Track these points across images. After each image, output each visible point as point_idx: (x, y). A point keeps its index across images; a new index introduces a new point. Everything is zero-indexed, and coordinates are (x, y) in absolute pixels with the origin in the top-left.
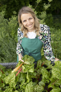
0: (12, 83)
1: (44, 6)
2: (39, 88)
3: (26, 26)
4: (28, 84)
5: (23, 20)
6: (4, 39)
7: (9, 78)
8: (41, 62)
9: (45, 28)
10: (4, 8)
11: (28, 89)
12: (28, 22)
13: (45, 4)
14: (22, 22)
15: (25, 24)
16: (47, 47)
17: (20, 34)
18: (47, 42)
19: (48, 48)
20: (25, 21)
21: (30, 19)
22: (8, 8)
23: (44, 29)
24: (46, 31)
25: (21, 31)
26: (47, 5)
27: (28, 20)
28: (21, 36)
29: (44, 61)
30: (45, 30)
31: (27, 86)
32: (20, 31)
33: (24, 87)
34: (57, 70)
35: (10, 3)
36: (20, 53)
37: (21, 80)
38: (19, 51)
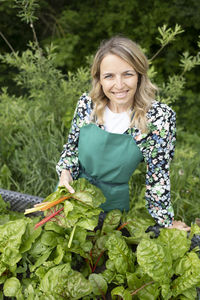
0: (8, 251)
1: (182, 61)
2: (81, 287)
3: (110, 91)
4: (53, 269)
5: (104, 72)
6: (38, 127)
7: (6, 233)
8: (119, 218)
9: (161, 112)
10: (70, 43)
11: (50, 281)
12: (117, 82)
13: (186, 54)
14: (102, 77)
15: (107, 84)
16: (160, 175)
17: (84, 110)
18: (160, 158)
19: (162, 180)
20: (110, 76)
21: (126, 74)
22: (83, 47)
23: (157, 112)
24: (164, 120)
25: (89, 103)
26: (192, 59)
27: (118, 77)
28: (85, 115)
29: (132, 217)
30: (159, 118)
31: (49, 272)
32: (86, 102)
33: (40, 272)
34: (156, 249)
35: (91, 34)
36: (68, 169)
37: (38, 252)
38: (66, 161)
